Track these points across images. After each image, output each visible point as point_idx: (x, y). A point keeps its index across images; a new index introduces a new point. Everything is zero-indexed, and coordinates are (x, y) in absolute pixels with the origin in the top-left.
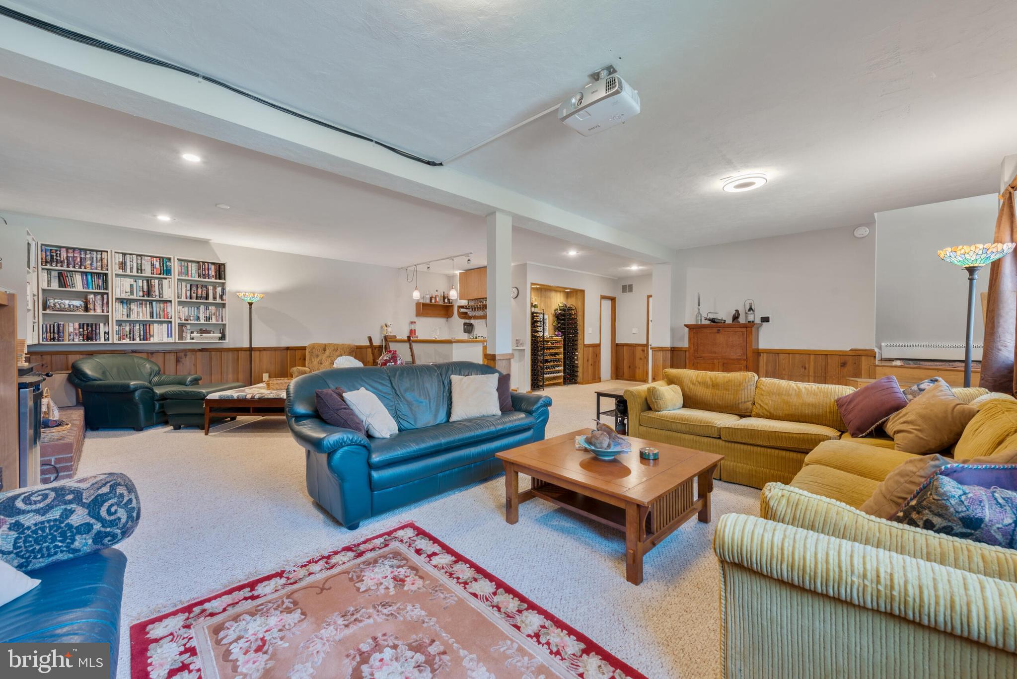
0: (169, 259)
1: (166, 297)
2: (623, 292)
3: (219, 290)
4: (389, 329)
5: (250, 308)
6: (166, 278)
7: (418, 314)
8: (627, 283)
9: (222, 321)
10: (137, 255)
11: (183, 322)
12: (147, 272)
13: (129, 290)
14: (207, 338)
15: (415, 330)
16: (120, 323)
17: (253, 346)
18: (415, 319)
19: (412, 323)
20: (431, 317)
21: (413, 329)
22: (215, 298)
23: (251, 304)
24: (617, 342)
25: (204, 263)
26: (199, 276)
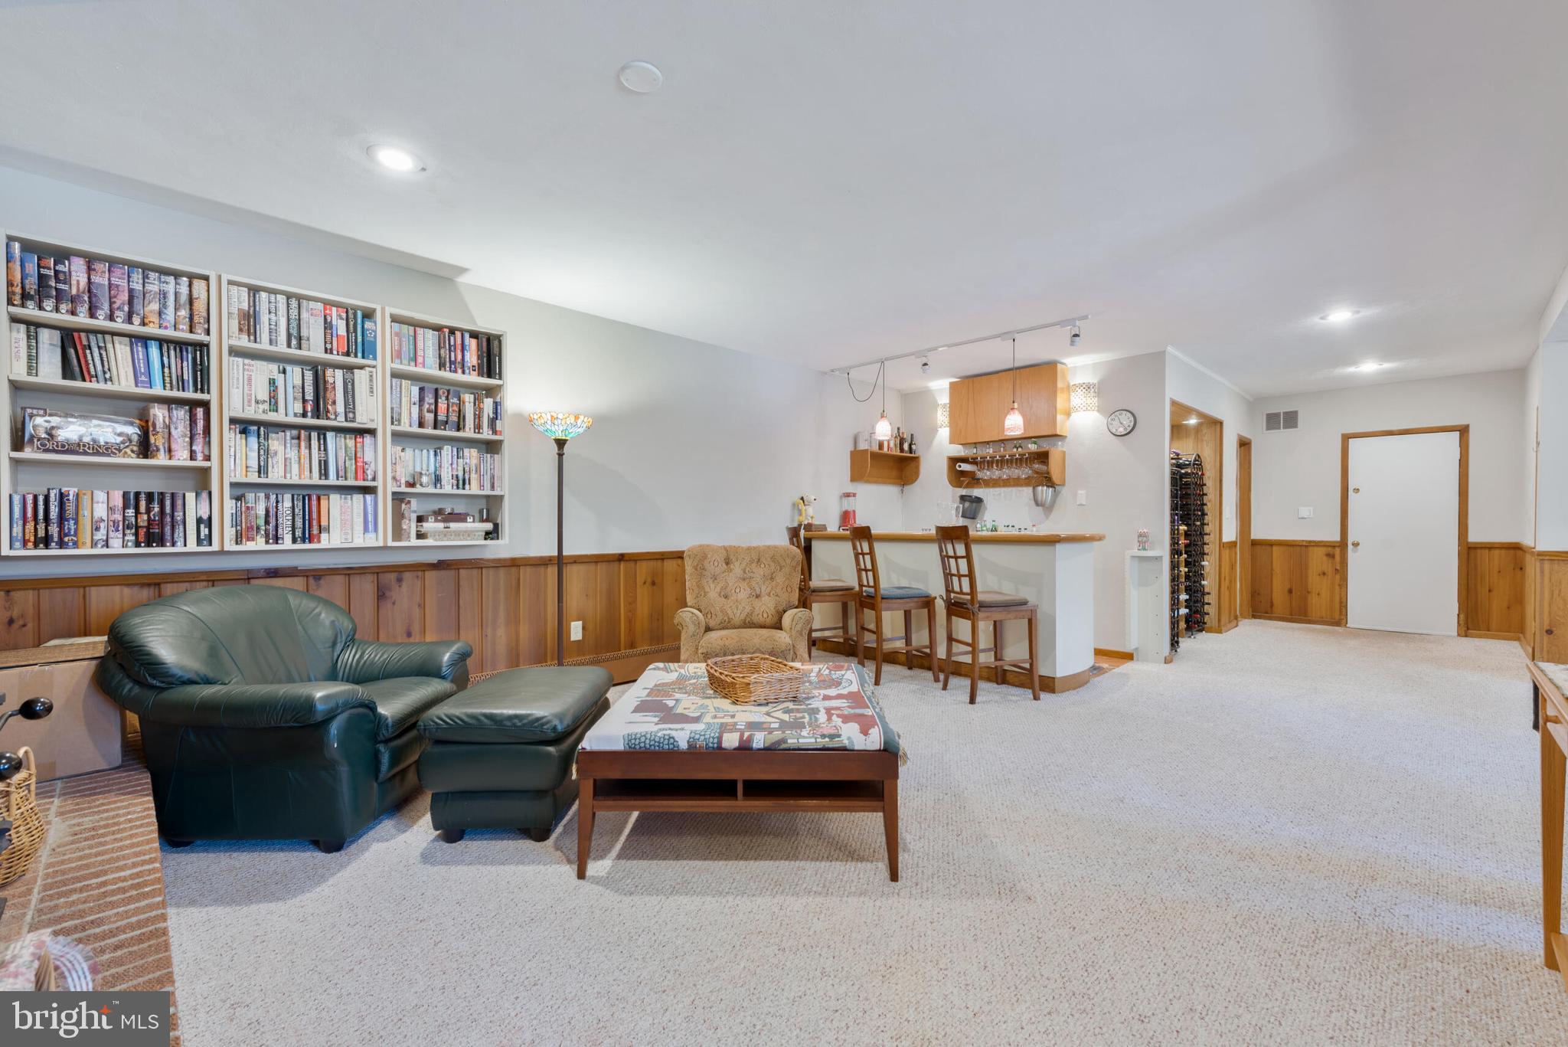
0: (368, 315)
1: (362, 420)
2: (1268, 428)
3: (488, 404)
4: (810, 510)
5: (561, 455)
6: (361, 367)
7: (857, 475)
8: (1281, 408)
9: (493, 487)
10: (289, 296)
11: (404, 489)
12: (315, 350)
13: (263, 395)
14: (458, 534)
15: (854, 511)
16: (240, 490)
17: (565, 553)
18: (851, 488)
19: (848, 495)
20: (875, 482)
21: (850, 509)
22: (478, 427)
23: (561, 443)
24: (1252, 538)
25: (452, 331)
26: (442, 366)
